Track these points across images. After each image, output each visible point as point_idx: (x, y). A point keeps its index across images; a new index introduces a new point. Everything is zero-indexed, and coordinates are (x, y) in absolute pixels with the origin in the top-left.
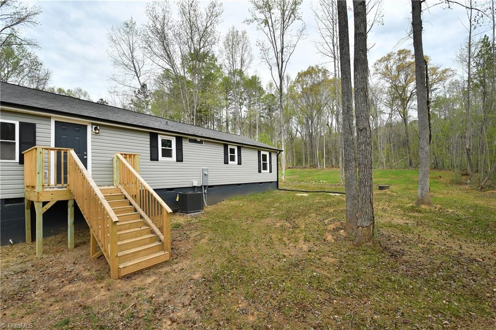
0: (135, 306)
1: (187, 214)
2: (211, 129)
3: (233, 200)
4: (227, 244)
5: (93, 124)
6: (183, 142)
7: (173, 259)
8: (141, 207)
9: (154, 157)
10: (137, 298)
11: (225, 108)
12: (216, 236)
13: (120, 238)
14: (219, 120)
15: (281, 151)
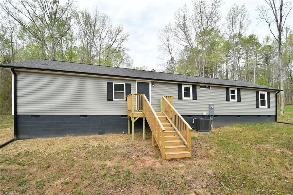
0: (174, 177)
1: (199, 132)
2: (214, 78)
3: (234, 127)
4: (230, 157)
5: (152, 82)
6: (197, 88)
7: (193, 157)
8: (174, 124)
9: (180, 98)
10: (175, 173)
11: (226, 63)
12: (221, 149)
13: (166, 139)
14: (220, 72)
15: (279, 91)
